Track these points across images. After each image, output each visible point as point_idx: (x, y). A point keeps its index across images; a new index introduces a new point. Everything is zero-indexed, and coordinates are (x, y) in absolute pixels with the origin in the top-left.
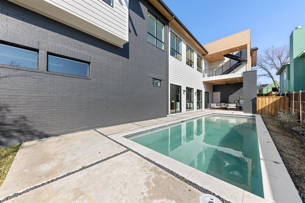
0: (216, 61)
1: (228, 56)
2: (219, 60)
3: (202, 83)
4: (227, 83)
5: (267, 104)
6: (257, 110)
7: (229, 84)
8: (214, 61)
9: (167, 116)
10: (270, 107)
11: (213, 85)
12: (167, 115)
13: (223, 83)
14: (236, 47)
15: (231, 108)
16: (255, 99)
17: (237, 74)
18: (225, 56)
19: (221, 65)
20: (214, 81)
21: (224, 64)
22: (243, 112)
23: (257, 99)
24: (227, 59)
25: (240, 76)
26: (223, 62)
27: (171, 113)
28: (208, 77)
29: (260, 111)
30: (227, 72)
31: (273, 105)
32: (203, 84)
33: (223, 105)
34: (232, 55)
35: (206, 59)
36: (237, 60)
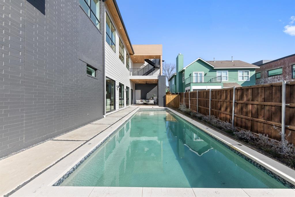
0: (139, 63)
1: (147, 60)
2: (141, 63)
3: (129, 80)
4: (146, 83)
5: (171, 100)
6: (166, 104)
7: (148, 84)
8: (137, 63)
9: (103, 117)
10: (172, 102)
11: (135, 84)
12: (104, 115)
13: (143, 83)
14: (154, 56)
15: (151, 103)
16: (165, 96)
17: (154, 76)
18: (145, 60)
19: (142, 67)
20: (138, 79)
21: (144, 67)
22: (158, 106)
23: (166, 96)
24: (146, 63)
25: (157, 78)
26: (143, 65)
27: (107, 112)
28: (133, 75)
29: (168, 105)
30: (147, 74)
31: (174, 101)
32: (129, 82)
33: (144, 101)
34: (150, 61)
35: (132, 59)
36: (153, 66)
